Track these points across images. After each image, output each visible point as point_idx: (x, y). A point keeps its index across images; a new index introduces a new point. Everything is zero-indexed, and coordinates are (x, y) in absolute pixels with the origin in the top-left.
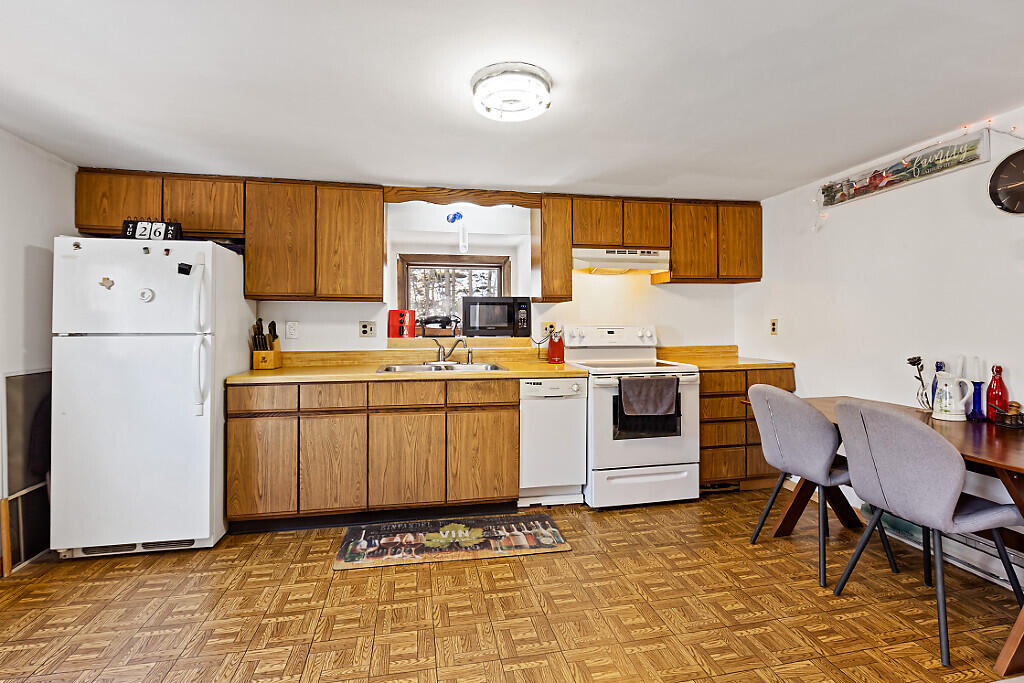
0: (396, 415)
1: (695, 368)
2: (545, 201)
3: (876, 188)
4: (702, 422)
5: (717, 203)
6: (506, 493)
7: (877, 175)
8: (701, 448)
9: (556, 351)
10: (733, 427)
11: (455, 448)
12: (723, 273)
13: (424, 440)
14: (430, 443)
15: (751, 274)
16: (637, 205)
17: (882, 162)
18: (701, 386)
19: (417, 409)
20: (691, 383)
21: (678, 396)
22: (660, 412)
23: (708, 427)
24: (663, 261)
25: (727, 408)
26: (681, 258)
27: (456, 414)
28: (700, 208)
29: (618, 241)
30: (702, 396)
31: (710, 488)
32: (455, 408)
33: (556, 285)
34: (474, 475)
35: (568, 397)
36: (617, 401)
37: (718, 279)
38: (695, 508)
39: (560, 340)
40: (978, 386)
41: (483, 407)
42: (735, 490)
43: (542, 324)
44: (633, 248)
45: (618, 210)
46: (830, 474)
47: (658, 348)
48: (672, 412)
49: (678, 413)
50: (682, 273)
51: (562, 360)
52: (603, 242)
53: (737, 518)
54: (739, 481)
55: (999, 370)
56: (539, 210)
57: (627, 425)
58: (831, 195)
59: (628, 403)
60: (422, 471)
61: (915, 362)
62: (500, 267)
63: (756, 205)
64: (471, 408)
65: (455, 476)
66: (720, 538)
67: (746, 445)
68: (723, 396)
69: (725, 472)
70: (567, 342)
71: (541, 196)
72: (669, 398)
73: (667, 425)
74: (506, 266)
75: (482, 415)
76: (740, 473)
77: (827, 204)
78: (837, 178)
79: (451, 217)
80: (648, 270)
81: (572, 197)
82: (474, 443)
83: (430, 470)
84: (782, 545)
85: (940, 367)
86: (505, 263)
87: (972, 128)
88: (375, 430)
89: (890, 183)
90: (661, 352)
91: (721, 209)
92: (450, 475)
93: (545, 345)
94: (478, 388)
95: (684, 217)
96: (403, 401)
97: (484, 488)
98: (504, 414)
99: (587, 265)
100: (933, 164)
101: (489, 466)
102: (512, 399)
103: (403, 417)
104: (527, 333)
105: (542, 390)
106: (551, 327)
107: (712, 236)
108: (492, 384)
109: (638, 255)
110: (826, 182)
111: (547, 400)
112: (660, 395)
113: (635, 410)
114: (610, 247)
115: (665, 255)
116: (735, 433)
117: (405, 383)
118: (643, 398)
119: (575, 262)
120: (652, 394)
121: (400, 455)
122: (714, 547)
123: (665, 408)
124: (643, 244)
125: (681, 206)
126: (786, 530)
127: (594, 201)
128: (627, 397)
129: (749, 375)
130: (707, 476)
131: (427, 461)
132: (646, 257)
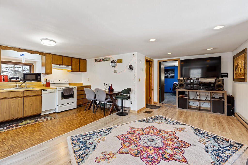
0: (9, 99)
1: (76, 86)
2: (46, 54)
3: (101, 61)
4: (77, 95)
5: (80, 59)
6: (38, 113)
7: (101, 59)
8: (77, 100)
9: (48, 84)
10: (82, 96)
11: (26, 105)
12: (80, 71)
13: (17, 104)
14: (19, 105)
15: (85, 71)
16: (65, 57)
17: (101, 58)
18: (77, 89)
19: (15, 98)
20: (75, 89)
21: (73, 91)
22: (70, 94)
23: (78, 96)
24: (70, 68)
25: (81, 93)
26: (73, 68)
27: (26, 98)
28: (77, 59)
29: (62, 64)
30: (77, 91)
31: (78, 106)
32: (25, 97)
33: (49, 71)
34: (30, 110)
35: (52, 93)
36: (62, 93)
37: (80, 72)
38: (76, 109)
39: (49, 82)
40: (110, 86)
41: (33, 96)
42: (82, 106)
43: (44, 79)
44: (65, 65)
45: (62, 58)
46: (94, 99)
47: (69, 83)
48: (72, 94)
49: (73, 94)
50: (73, 70)
51: (49, 86)
52: (59, 64)
53: (83, 109)
54: (83, 104)
55: (111, 85)
56: (45, 56)
57: (64, 96)
58: (96, 61)
59: (64, 93)
60: (17, 111)
61: (104, 84)
62: (31, 66)
63: (86, 60)
64: (30, 96)
65: (26, 111)
66: (80, 112)
67: (84, 98)
68: (80, 91)
69: (81, 103)
70: (50, 83)
71: (45, 53)
72: (72, 92)
73: (71, 96)
74: (32, 66)
75: (33, 98)
76: (83, 103)
77: (95, 62)
78: (97, 58)
79: (21, 55)
80: (67, 69)
81: (52, 54)
82: (31, 103)
83: (19, 110)
84: (89, 110)
85: (107, 84)
86: (32, 65)
87: (110, 56)
88: (2, 103)
89: (102, 61)
90: (69, 84)
91: (80, 60)
92: (24, 111)
93: (45, 83)
94: (32, 92)
95: (74, 61)
96: (11, 96)
97: (33, 112)
98: (38, 97)
99: (55, 68)
100: (106, 60)
101: (34, 108)
102: (40, 94)
103: (11, 99)
104: (40, 81)
105: (47, 92)
106: (46, 79)
107: (79, 64)
108: (35, 91)
109: (65, 67)
110: (95, 59)
111: (48, 94)
112: (70, 91)
113: (66, 94)
114: (60, 65)
115: (70, 67)
116: (82, 97)
117: (11, 92)
118: (67, 92)
119: (53, 67)
120: (69, 91)
121: (10, 108)
122: (79, 113)
123: (71, 93)
124: (67, 65)
125: (73, 59)
126: (89, 109)
127: (57, 56)
128: (64, 92)
129: (84, 87)
130: (78, 104)
131: (18, 109)
132: (67, 67)
